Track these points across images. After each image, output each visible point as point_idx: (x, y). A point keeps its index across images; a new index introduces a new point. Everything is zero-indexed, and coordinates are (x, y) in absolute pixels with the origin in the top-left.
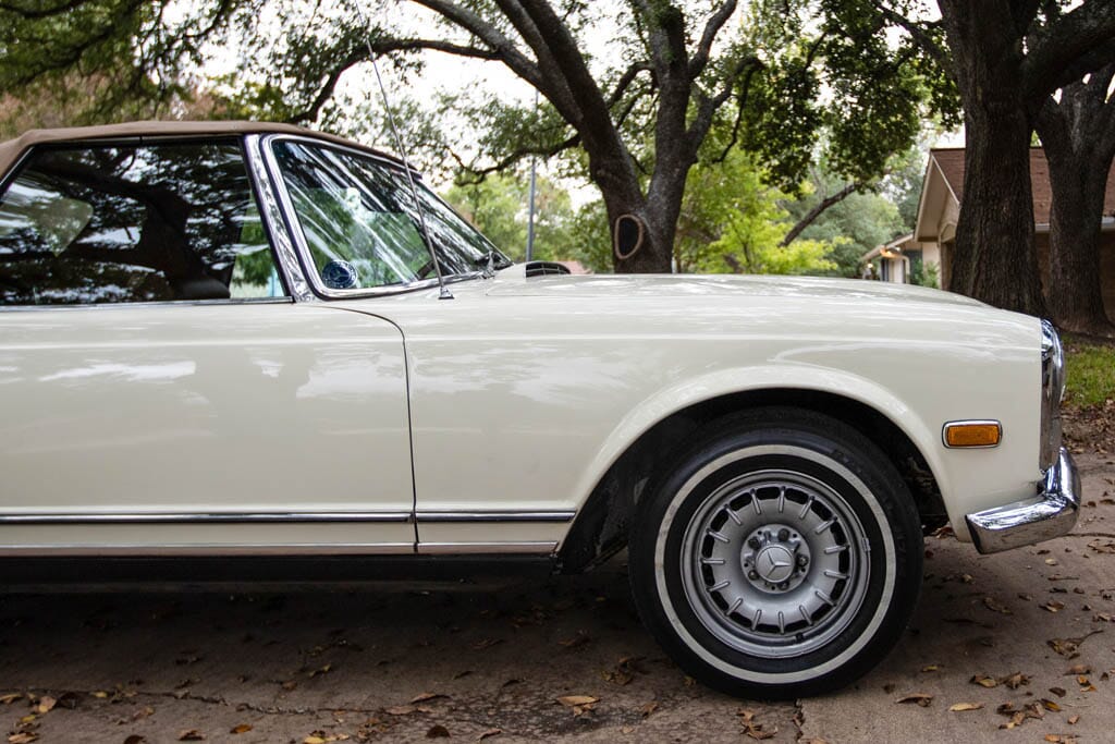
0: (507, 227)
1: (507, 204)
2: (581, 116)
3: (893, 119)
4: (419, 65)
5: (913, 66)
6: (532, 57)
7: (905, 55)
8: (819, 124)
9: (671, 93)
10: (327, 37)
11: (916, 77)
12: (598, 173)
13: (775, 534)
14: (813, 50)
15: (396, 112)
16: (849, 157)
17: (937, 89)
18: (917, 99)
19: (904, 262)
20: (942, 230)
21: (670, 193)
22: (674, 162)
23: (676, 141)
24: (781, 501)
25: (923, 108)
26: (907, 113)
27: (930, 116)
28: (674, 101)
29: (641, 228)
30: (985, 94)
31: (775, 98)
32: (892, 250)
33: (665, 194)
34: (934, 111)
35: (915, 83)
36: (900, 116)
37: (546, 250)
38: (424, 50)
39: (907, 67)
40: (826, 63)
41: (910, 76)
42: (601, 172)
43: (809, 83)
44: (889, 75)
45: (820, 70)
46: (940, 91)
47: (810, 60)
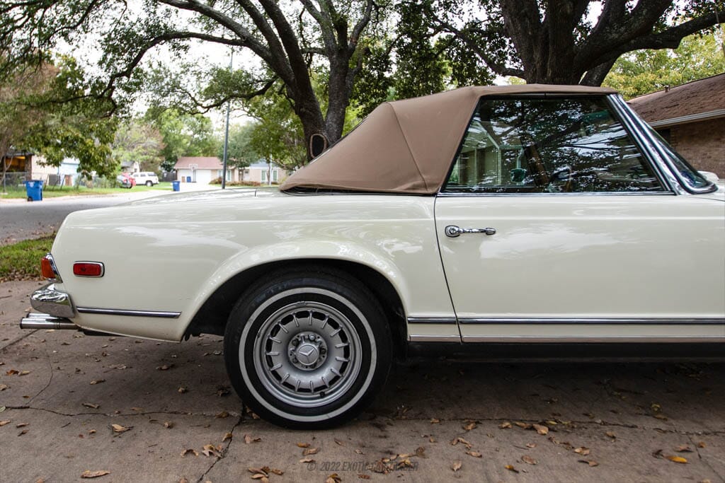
0: (177, 137)
3: (429, 83)
4: (186, 47)
5: (443, 55)
7: (440, 49)
8: (390, 85)
9: (338, 66)
11: (444, 61)
12: (301, 110)
14: (391, 44)
18: (444, 73)
21: (338, 122)
22: (340, 106)
23: (341, 93)
25: (446, 78)
26: (438, 82)
27: (451, 83)
28: (340, 71)
29: (325, 142)
33: (335, 123)
34: (453, 79)
35: (443, 64)
37: (197, 151)
38: (191, 38)
40: (397, 52)
41: (441, 60)
42: (303, 109)
43: (388, 63)
44: (432, 59)
45: (393, 56)
46: (457, 69)
47: (389, 50)
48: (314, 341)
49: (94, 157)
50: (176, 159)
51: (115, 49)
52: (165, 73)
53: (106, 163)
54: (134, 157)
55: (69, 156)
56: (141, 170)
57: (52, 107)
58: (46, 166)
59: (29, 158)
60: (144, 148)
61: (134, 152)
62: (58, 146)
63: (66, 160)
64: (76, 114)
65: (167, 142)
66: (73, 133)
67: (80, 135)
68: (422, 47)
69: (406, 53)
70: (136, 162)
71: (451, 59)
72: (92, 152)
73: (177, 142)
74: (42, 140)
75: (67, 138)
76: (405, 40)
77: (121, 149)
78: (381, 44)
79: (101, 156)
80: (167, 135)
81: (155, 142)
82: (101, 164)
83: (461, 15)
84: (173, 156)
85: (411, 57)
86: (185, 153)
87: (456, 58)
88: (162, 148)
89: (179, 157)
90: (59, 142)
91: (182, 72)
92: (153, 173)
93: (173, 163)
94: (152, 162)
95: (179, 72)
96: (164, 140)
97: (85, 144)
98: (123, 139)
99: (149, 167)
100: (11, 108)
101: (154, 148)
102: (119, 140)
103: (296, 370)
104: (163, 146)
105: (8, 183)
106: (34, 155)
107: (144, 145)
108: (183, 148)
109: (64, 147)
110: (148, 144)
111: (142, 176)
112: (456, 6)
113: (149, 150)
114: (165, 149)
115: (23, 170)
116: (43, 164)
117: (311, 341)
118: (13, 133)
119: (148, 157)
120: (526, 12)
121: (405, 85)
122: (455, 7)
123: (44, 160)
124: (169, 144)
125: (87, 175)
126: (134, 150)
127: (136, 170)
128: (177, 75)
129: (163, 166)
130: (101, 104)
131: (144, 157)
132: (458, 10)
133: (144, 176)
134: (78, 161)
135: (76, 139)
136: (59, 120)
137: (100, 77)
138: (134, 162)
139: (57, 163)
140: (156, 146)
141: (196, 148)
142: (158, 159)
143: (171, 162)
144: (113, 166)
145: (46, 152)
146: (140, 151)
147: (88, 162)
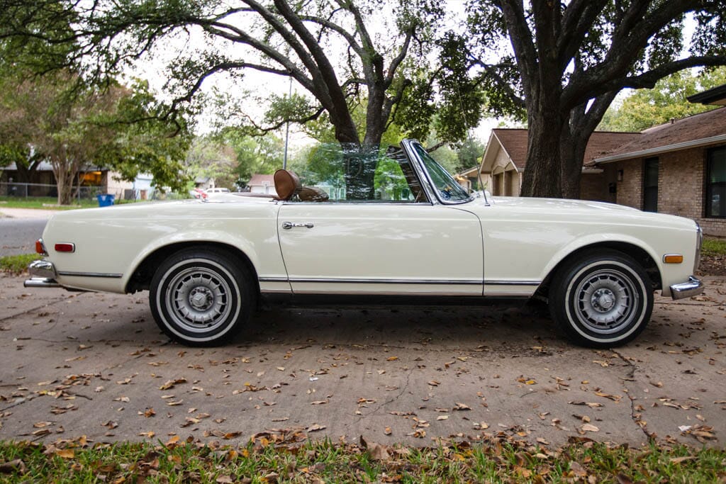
0: (251, 156)
1: (251, 144)
2: (333, 107)
3: (469, 112)
4: (242, 76)
5: (481, 87)
6: (310, 77)
7: (478, 81)
8: (433, 112)
9: (375, 96)
10: (199, 60)
11: (482, 92)
12: (340, 135)
13: (603, 292)
14: (434, 76)
15: (222, 97)
16: (447, 131)
17: (492, 98)
18: (482, 102)
19: (469, 183)
20: (494, 168)
22: (375, 132)
23: (377, 121)
24: (608, 280)
25: (484, 107)
26: (477, 111)
28: (376, 101)
30: (543, 109)
31: (412, 99)
32: (463, 177)
34: (490, 108)
35: (482, 95)
36: (473, 111)
37: (270, 169)
38: (246, 68)
39: (479, 87)
40: (439, 82)
41: (480, 91)
42: (342, 135)
43: (430, 92)
44: (470, 90)
45: (436, 86)
46: (494, 99)
47: (432, 81)
48: (204, 292)
49: (166, 174)
50: (249, 176)
51: (176, 75)
52: (228, 98)
53: (178, 179)
54: (208, 174)
55: (143, 172)
56: (216, 187)
57: (120, 127)
58: (121, 181)
59: (104, 173)
60: (219, 165)
61: (209, 169)
62: (132, 163)
63: (140, 176)
64: (143, 133)
65: (241, 160)
66: (146, 151)
67: (153, 153)
68: (462, 79)
69: (448, 83)
70: (212, 179)
71: (488, 90)
72: (164, 168)
73: (251, 160)
74: (116, 157)
75: (140, 156)
76: (446, 72)
77: (196, 166)
78: (424, 76)
79: (173, 172)
80: (241, 154)
81: (228, 159)
82: (173, 180)
83: (497, 51)
84: (246, 173)
85: (452, 87)
86: (258, 171)
87: (494, 89)
88: (236, 165)
89: (253, 174)
90: (133, 158)
91: (243, 98)
92: (226, 189)
93: (248, 180)
94: (227, 179)
95: (240, 98)
96: (239, 158)
97: (158, 161)
98: (198, 157)
99: (224, 184)
100: (81, 127)
101: (229, 165)
102: (195, 158)
103: (194, 310)
104: (237, 164)
105: (83, 197)
106: (109, 170)
107: (218, 162)
108: (257, 166)
109: (138, 162)
110: (223, 162)
111: (216, 191)
112: (494, 42)
113: (223, 167)
114: (240, 166)
115: (99, 185)
116: (117, 179)
117: (202, 292)
118: (86, 149)
119: (222, 173)
120: (524, 55)
121: (447, 113)
122: (492, 43)
123: (119, 175)
124: (244, 162)
125: (161, 189)
126: (209, 167)
127: (211, 186)
128: (239, 100)
129: (238, 183)
130: (165, 126)
131: (218, 174)
132: (494, 46)
133: (218, 191)
134: (151, 177)
135: (149, 156)
136: (127, 138)
137: (164, 101)
138: (209, 179)
139: (131, 179)
140: (230, 164)
141: (269, 166)
142: (232, 176)
143: (246, 179)
144: (185, 182)
145: (121, 168)
146: (214, 168)
147: (161, 177)
